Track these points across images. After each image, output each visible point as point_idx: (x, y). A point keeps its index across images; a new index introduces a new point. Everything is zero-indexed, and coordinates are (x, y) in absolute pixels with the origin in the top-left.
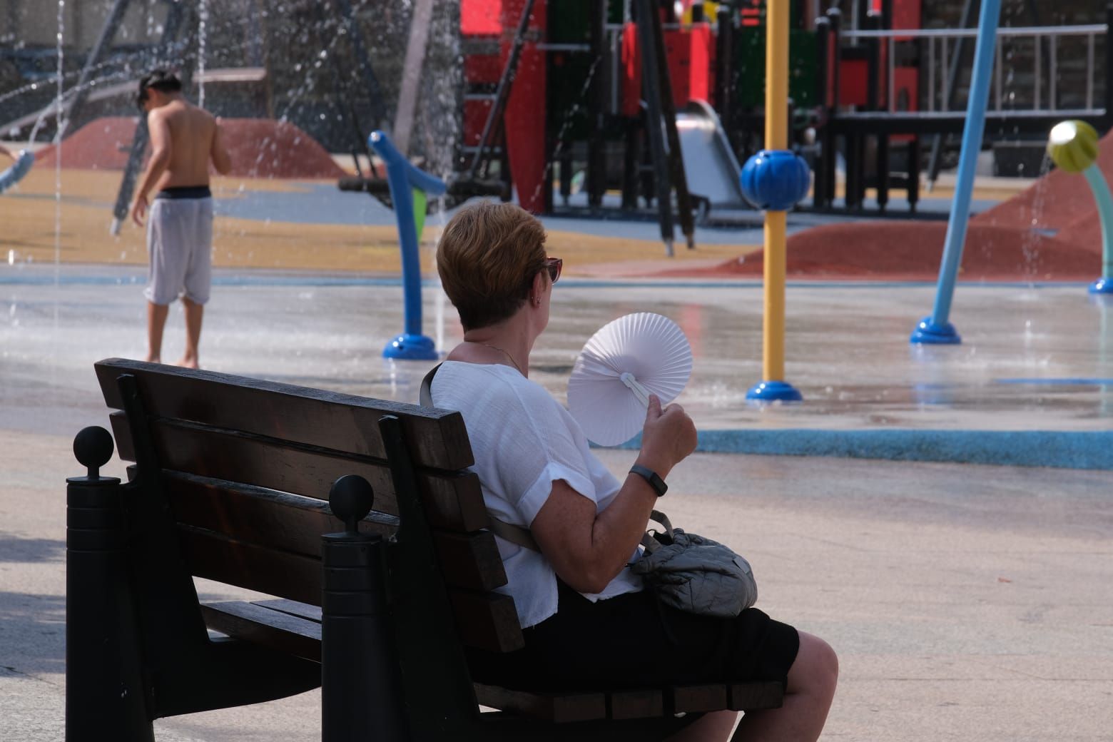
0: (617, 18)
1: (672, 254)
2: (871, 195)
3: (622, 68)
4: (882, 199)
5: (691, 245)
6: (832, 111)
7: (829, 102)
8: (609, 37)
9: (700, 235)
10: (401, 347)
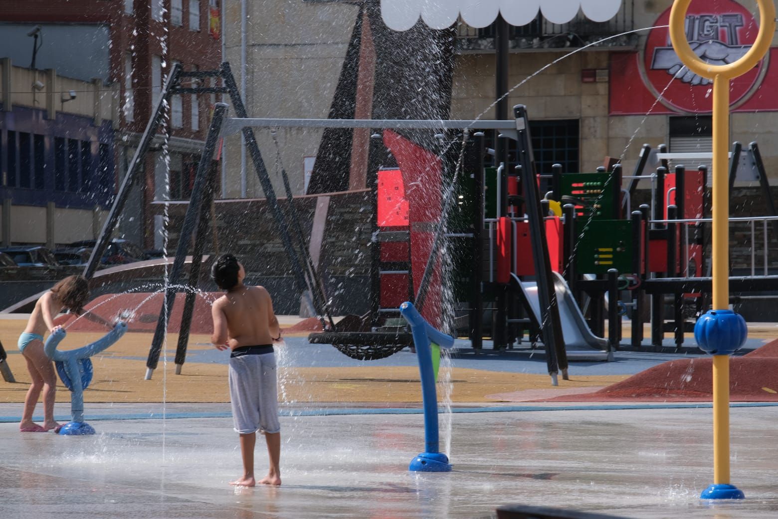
0: (492, 214)
1: (556, 384)
2: (669, 338)
3: (497, 249)
4: (679, 339)
5: (566, 377)
6: (644, 276)
7: (642, 271)
8: (487, 227)
9: (571, 369)
10: (423, 462)
